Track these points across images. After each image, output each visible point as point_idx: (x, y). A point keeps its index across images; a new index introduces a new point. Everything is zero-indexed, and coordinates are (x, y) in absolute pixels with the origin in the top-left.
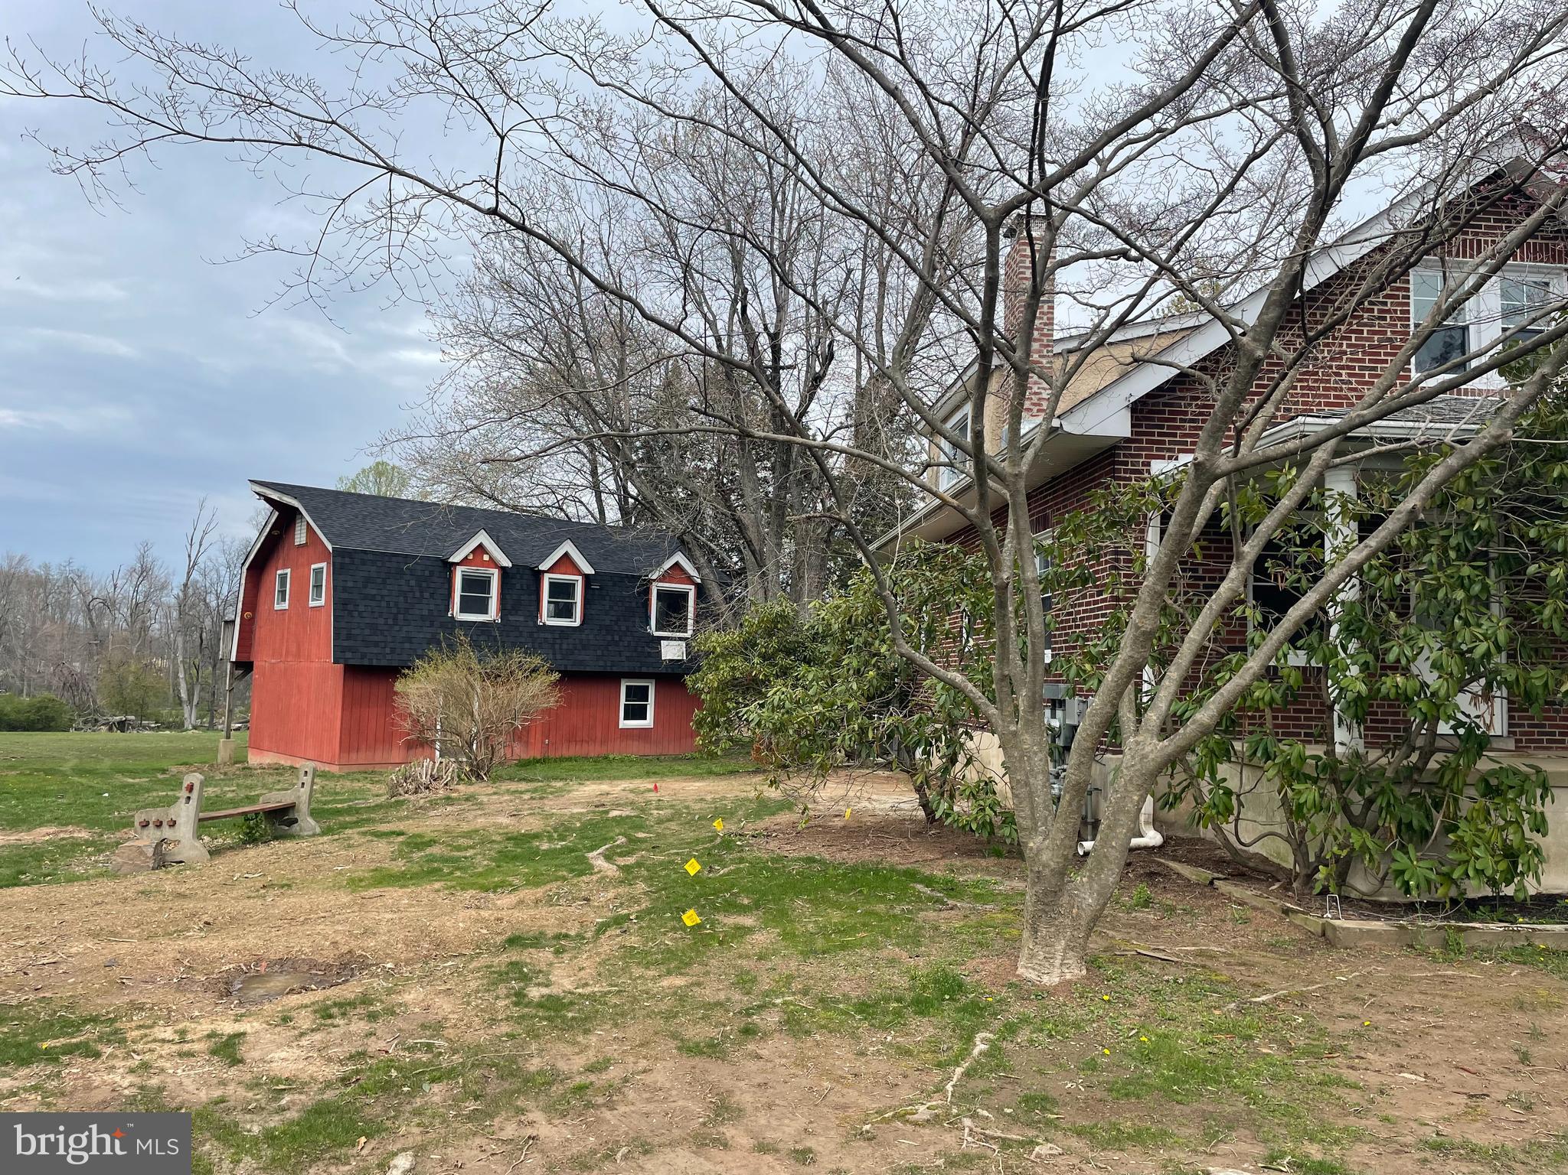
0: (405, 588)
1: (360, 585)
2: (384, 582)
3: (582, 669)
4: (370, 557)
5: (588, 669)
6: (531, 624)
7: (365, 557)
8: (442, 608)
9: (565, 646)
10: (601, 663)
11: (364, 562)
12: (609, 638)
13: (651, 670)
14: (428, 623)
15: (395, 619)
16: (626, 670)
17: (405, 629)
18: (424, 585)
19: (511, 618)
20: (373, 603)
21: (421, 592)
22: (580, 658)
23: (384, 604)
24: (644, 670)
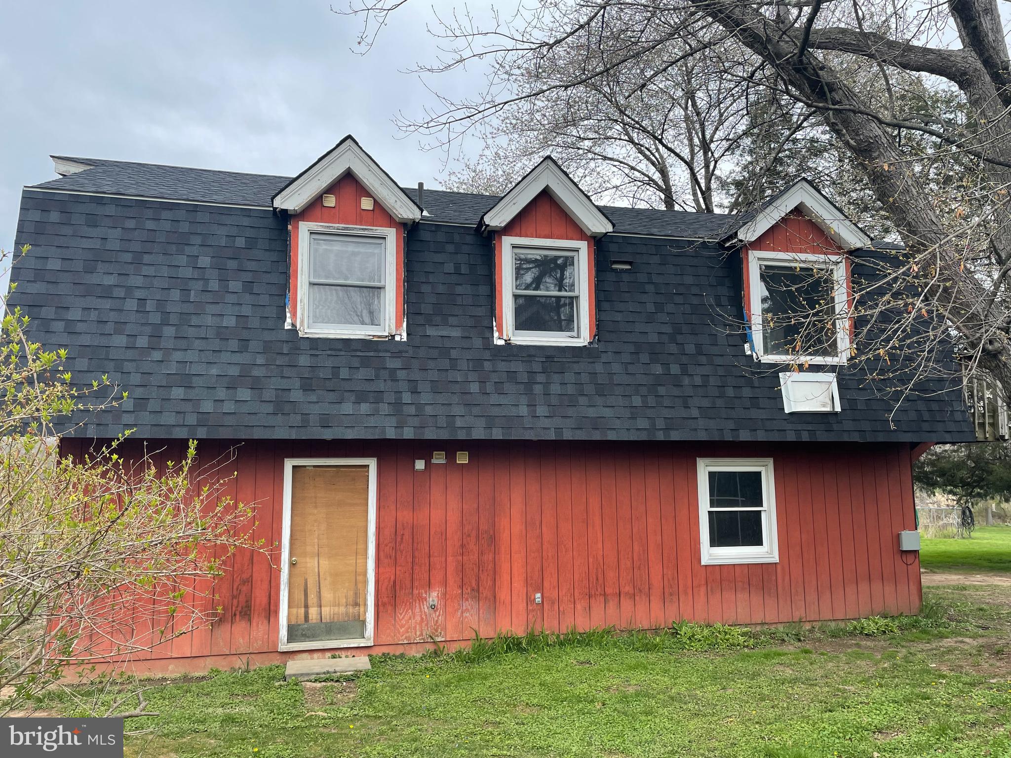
0: (188, 273)
1: (79, 266)
2: (138, 262)
3: (597, 436)
4: (111, 210)
5: (612, 436)
6: (478, 343)
7: (100, 210)
8: (271, 312)
9: (555, 389)
10: (643, 423)
11: (92, 221)
12: (658, 369)
13: (761, 436)
14: (234, 344)
15: (156, 336)
16: (702, 436)
17: (178, 356)
18: (232, 264)
19: (431, 331)
20: (107, 304)
21: (223, 280)
22: (592, 412)
23: (131, 305)
24: (745, 436)
